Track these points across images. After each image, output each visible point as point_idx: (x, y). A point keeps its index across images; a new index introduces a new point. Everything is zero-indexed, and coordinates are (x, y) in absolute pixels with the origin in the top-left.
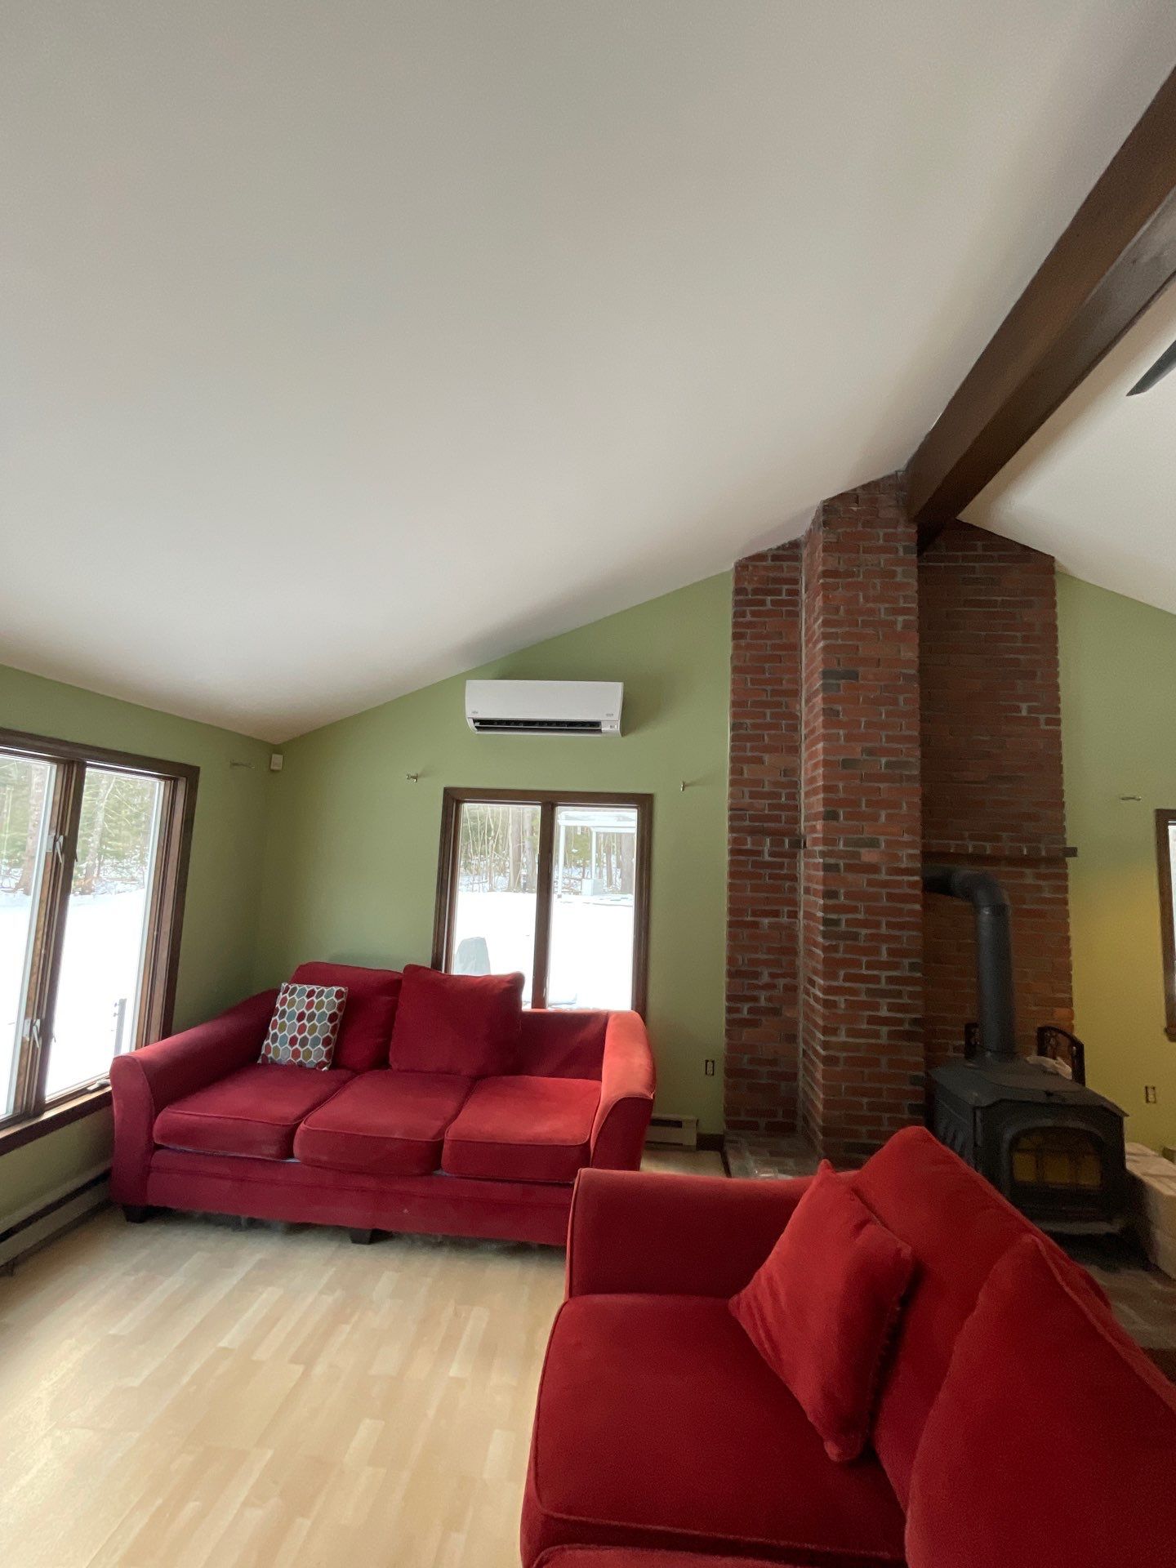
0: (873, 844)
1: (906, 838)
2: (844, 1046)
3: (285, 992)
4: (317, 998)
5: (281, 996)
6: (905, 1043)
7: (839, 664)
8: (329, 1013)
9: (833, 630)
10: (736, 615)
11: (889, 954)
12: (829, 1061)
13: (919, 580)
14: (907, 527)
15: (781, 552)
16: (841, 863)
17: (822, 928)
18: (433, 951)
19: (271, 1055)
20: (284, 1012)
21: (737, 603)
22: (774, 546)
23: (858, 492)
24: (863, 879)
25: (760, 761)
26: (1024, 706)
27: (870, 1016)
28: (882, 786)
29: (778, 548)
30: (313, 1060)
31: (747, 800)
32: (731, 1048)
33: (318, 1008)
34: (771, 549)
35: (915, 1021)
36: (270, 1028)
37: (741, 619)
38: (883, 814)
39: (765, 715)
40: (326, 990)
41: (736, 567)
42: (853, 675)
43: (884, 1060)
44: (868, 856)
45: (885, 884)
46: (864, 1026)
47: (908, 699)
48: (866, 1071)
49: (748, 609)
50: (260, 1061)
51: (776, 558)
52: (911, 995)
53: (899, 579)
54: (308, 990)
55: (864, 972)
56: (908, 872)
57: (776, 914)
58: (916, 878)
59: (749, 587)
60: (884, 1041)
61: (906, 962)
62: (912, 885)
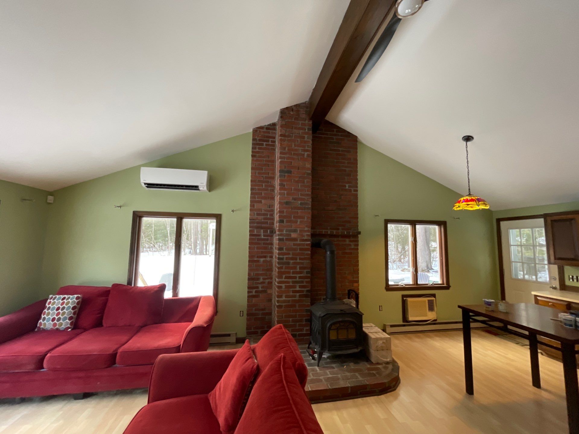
0: (295, 231)
1: (306, 229)
2: (284, 301)
3: (51, 299)
4: (66, 300)
5: (49, 301)
6: (305, 299)
7: (285, 168)
8: (72, 306)
9: (284, 156)
10: (253, 148)
11: (300, 269)
12: (279, 307)
13: (313, 140)
14: (309, 122)
15: (269, 127)
16: (285, 238)
17: (278, 261)
18: (128, 278)
19: (42, 327)
20: (49, 308)
21: (253, 144)
22: (267, 124)
23: (293, 107)
24: (292, 243)
25: (261, 202)
26: (347, 185)
27: (293, 290)
28: (299, 211)
29: (268, 125)
30: (63, 327)
31: (256, 216)
32: (249, 306)
33: (66, 305)
34: (265, 125)
35: (307, 291)
36: (42, 315)
37: (254, 150)
38: (299, 220)
39: (262, 185)
40: (71, 296)
41: (253, 131)
42: (289, 172)
43: (297, 305)
44: (294, 235)
45: (299, 245)
46: (291, 294)
47: (308, 181)
48: (291, 309)
49: (257, 146)
50: (36, 330)
51: (267, 128)
52: (307, 282)
53: (306, 139)
54: (62, 297)
55: (291, 275)
56: (306, 240)
57: (265, 257)
58: (309, 242)
59: (258, 138)
60: (297, 298)
61: (305, 271)
62: (307, 245)
